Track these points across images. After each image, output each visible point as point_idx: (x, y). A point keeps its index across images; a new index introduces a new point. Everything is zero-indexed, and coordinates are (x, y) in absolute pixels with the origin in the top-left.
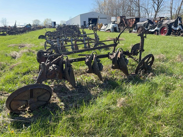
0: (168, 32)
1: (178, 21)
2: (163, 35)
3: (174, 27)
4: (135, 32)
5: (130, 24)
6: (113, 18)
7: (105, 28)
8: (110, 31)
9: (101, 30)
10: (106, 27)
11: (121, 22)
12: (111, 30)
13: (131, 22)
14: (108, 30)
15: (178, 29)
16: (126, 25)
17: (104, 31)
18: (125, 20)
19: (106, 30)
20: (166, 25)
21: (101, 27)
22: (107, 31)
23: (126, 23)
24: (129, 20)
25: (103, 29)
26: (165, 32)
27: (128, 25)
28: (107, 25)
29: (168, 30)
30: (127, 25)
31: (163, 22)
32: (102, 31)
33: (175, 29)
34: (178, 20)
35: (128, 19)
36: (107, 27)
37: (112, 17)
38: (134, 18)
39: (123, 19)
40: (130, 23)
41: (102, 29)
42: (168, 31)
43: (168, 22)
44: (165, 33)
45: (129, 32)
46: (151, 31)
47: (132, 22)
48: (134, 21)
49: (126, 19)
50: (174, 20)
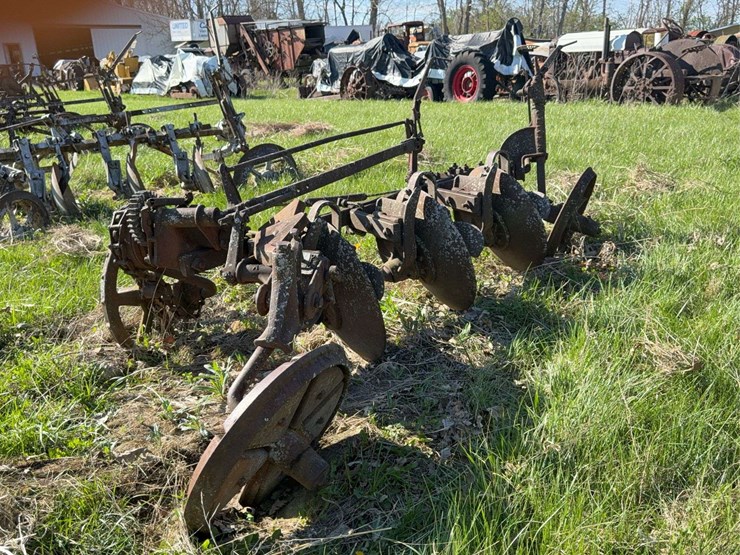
0: (484, 86)
1: (512, 37)
2: (467, 102)
3: (501, 63)
4: (330, 94)
5: (283, 57)
6: (177, 26)
7: (161, 78)
8: (194, 92)
9: (136, 91)
10: (162, 71)
11: (236, 44)
12: (199, 86)
13: (286, 48)
14: (178, 88)
15: (516, 72)
16: (260, 61)
17: (154, 91)
18: (252, 35)
19: (166, 90)
20: (473, 54)
21: (134, 74)
22: (172, 95)
23: (260, 48)
24: (276, 34)
25: (149, 85)
26: (471, 85)
27: (271, 59)
28: (165, 64)
29: (485, 76)
30: (267, 61)
31: (451, 45)
32: (147, 91)
33: (503, 73)
34: (512, 32)
35: (267, 31)
36: (168, 71)
37: (173, 23)
38: (298, 28)
39: (243, 33)
40: (280, 51)
41: (139, 85)
42: (485, 81)
43: (471, 42)
44: (472, 93)
45: (298, 95)
46: (405, 85)
47: (291, 43)
48: (298, 39)
49: (260, 32)
50: (494, 35)
